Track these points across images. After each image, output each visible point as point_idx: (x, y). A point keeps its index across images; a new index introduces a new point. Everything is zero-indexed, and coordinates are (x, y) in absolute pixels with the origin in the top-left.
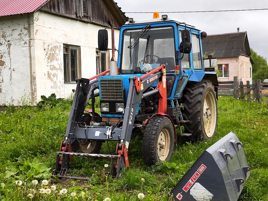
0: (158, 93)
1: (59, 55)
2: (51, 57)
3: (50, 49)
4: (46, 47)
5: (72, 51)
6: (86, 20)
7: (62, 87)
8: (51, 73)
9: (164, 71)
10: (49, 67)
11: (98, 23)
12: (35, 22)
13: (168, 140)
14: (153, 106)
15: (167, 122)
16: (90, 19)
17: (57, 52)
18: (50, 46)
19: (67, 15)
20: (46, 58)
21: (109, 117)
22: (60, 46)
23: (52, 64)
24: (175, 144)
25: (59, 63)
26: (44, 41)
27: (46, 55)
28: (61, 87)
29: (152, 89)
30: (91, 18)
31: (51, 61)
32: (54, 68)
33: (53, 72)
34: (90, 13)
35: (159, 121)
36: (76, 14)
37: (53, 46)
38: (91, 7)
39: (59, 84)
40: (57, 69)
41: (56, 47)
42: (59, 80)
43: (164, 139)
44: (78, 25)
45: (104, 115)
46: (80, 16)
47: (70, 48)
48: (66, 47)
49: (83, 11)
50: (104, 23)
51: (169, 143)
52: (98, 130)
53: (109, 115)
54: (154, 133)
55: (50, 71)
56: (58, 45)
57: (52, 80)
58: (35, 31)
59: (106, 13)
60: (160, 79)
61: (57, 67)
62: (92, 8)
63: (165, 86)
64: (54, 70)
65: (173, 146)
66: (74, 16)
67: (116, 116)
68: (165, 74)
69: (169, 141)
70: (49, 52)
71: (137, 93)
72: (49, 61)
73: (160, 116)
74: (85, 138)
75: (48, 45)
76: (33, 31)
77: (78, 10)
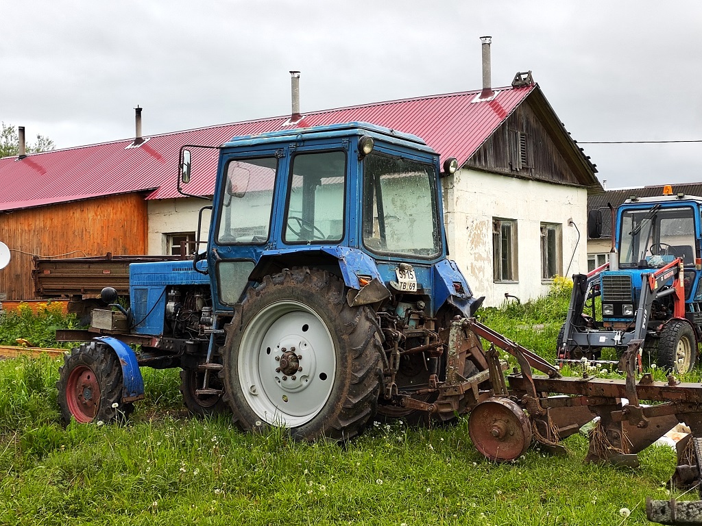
0: (674, 293)
1: (486, 236)
2: (476, 241)
3: (474, 226)
4: (469, 224)
5: (503, 228)
6: (525, 174)
7: (491, 289)
8: (475, 266)
9: (682, 265)
10: (473, 256)
11: (543, 178)
12: (455, 184)
13: (688, 351)
14: (666, 311)
15: (688, 328)
16: (531, 171)
17: (484, 231)
18: (475, 222)
19: (498, 169)
20: (469, 241)
21: (613, 322)
22: (488, 220)
23: (477, 251)
24: (697, 357)
25: (487, 250)
26: (467, 215)
27: (470, 236)
28: (489, 289)
29: (666, 289)
30: (533, 170)
31: (476, 246)
32: (479, 258)
33: (478, 264)
34: (531, 162)
35: (678, 326)
36: (511, 166)
37: (478, 222)
38: (532, 152)
39: (486, 284)
40: (484, 260)
41: (482, 223)
42: (486, 277)
43: (683, 349)
44: (514, 185)
45: (606, 319)
46: (516, 169)
47: (502, 223)
48: (497, 221)
49: (521, 160)
50: (552, 177)
51: (690, 355)
52: (604, 336)
53: (613, 320)
54: (672, 339)
55: (475, 263)
56: (485, 219)
57: (477, 277)
58: (455, 200)
59: (555, 158)
60: (677, 276)
61: (484, 255)
62: (534, 152)
63: (682, 284)
64: (480, 261)
65: (695, 358)
66: (507, 170)
67: (623, 320)
68: (682, 270)
69: (690, 353)
70: (473, 233)
71: (651, 292)
72: (473, 246)
73: (679, 320)
74: (587, 344)
75: (471, 220)
76: (453, 199)
77: (513, 159)
